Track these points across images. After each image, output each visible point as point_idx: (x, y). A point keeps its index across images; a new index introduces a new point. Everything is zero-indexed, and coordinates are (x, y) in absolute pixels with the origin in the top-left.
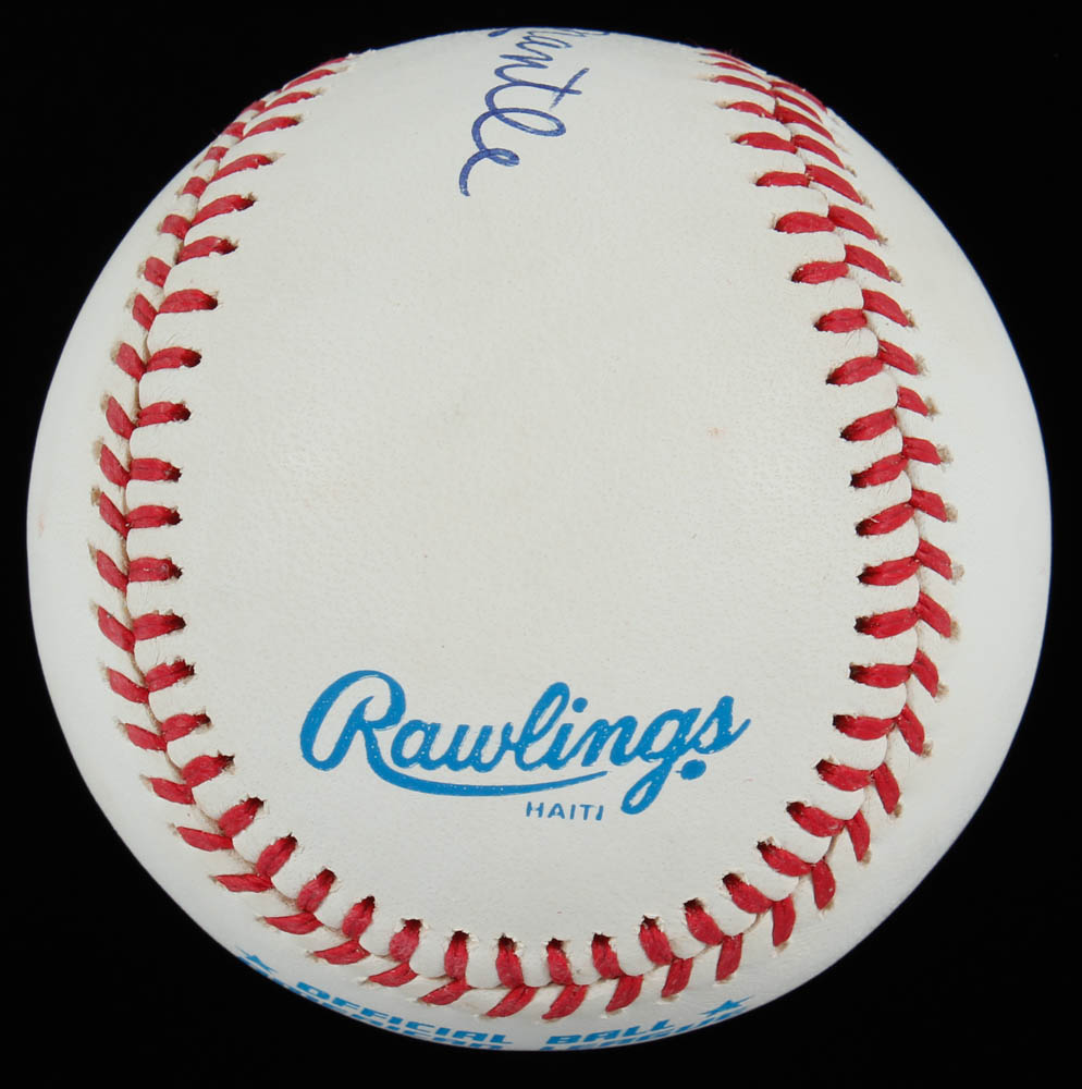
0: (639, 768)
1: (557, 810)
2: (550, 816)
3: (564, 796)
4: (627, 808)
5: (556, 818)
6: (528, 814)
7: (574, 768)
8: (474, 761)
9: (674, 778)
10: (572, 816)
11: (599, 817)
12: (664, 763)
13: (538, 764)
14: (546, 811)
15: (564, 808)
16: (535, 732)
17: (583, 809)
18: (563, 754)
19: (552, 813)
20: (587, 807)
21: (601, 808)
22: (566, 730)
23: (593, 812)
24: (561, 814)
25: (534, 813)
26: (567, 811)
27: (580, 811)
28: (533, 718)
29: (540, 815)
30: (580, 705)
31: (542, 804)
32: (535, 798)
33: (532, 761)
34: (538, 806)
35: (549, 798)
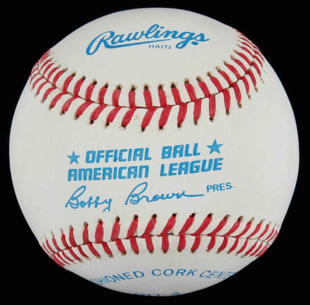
0: (179, 40)
1: (158, 46)
2: (156, 48)
3: (160, 44)
4: (177, 47)
5: (158, 48)
6: (150, 47)
7: (162, 38)
8: (134, 38)
9: (190, 43)
10: (162, 48)
11: (170, 48)
12: (187, 40)
13: (152, 37)
14: (155, 47)
15: (160, 46)
16: (150, 32)
17: (165, 46)
18: (158, 35)
19: (156, 47)
20: (166, 46)
21: (170, 47)
22: (159, 32)
23: (168, 47)
24: (159, 47)
25: (152, 47)
26: (161, 47)
27: (164, 47)
28: (150, 30)
29: (153, 47)
30: (162, 28)
31: (153, 45)
32: (152, 44)
33: (150, 37)
34: (152, 46)
35: (155, 44)
